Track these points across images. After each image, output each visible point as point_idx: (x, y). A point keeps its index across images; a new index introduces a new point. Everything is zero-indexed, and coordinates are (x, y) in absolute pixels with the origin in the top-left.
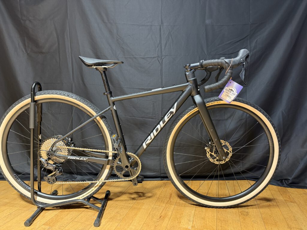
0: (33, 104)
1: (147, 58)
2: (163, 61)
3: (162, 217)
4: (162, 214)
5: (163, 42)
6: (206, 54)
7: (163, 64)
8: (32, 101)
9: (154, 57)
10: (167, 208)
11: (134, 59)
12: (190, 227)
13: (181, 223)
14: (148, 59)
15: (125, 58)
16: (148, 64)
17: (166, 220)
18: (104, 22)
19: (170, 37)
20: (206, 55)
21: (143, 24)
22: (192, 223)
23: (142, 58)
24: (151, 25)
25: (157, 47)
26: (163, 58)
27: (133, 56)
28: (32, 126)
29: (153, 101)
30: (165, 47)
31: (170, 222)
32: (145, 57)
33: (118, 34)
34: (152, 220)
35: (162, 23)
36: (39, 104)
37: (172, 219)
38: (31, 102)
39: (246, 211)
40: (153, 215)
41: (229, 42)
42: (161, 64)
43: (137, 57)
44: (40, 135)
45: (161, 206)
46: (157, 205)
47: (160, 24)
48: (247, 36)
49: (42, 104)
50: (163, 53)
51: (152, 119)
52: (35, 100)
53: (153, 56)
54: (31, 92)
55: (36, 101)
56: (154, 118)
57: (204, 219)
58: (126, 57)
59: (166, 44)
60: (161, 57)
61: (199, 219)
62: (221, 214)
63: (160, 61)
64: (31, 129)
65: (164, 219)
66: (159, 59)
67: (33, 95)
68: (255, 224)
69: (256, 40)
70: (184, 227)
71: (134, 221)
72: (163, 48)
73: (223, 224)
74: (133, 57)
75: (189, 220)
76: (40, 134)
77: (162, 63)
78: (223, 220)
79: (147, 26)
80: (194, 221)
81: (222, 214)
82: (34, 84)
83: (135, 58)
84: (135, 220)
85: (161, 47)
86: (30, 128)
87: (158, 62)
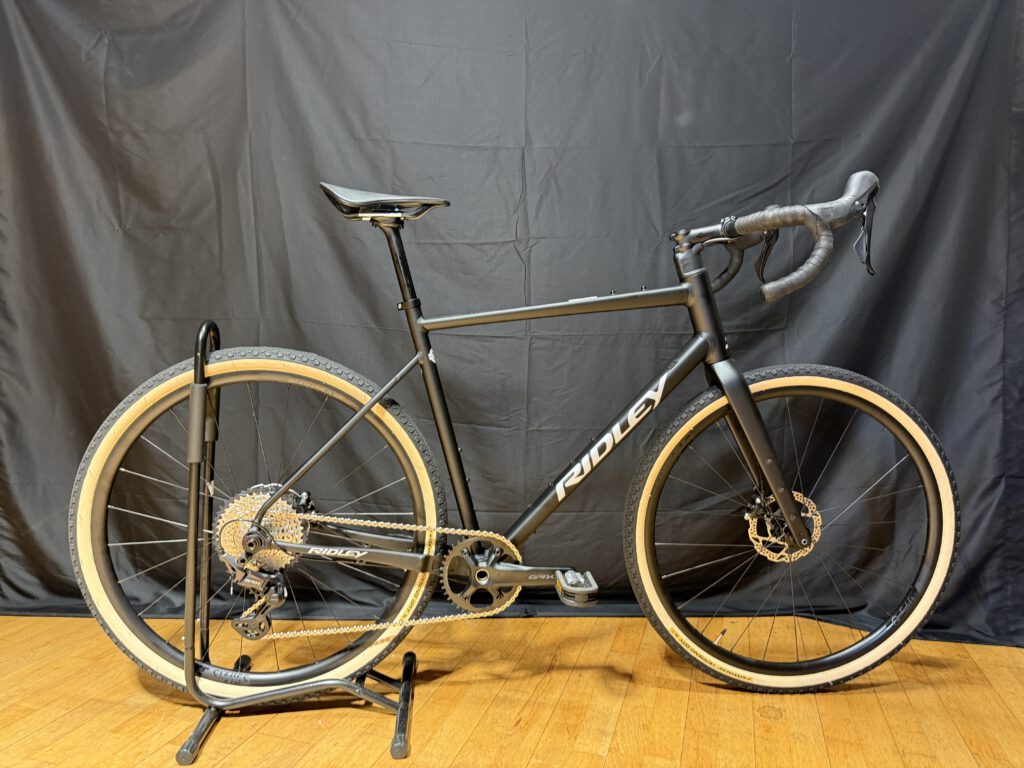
0: (199, 387)
1: (483, 244)
2: (533, 255)
3: (522, 724)
4: (523, 715)
5: (533, 198)
6: (661, 233)
7: (532, 262)
8: (198, 381)
9: (504, 243)
10: (540, 698)
11: (445, 248)
12: (603, 750)
13: (579, 740)
14: (486, 247)
15: (419, 244)
16: (488, 261)
17: (535, 732)
18: (355, 139)
19: (553, 185)
20: (659, 235)
21: (472, 145)
22: (609, 739)
23: (469, 244)
24: (497, 149)
25: (514, 213)
26: (530, 244)
27: (441, 238)
28: (194, 456)
29: (502, 373)
30: (537, 213)
31: (545, 735)
32: (478, 242)
33: (395, 173)
34: (491, 730)
35: (529, 140)
36: (213, 388)
37: (552, 730)
38: (195, 382)
39: (777, 707)
40: (496, 717)
41: (731, 195)
42: (526, 263)
43: (452, 241)
44: (213, 482)
45: (523, 692)
46: (510, 690)
47: (523, 143)
48: (783, 179)
49: (218, 388)
50: (533, 231)
51: (499, 426)
52: (206, 375)
53: (501, 240)
54: (196, 351)
55: (207, 380)
56: (504, 423)
57: (646, 727)
58: (421, 241)
59: (540, 203)
60: (524, 242)
61: (632, 728)
62: (701, 716)
63: (524, 254)
64: (191, 464)
65: (527, 730)
66: (521, 248)
67: (199, 361)
68: (798, 744)
69: (811, 189)
70: (586, 749)
71: (437, 735)
72: (532, 213)
73: (702, 741)
74: (441, 242)
75: (603, 733)
76: (212, 478)
77: (529, 260)
78: (705, 732)
79: (485, 149)
80: (619, 734)
81: (704, 715)
82: (204, 329)
83: (449, 244)
84: (442, 730)
85: (526, 213)
86: (190, 461)
87: (517, 257)
